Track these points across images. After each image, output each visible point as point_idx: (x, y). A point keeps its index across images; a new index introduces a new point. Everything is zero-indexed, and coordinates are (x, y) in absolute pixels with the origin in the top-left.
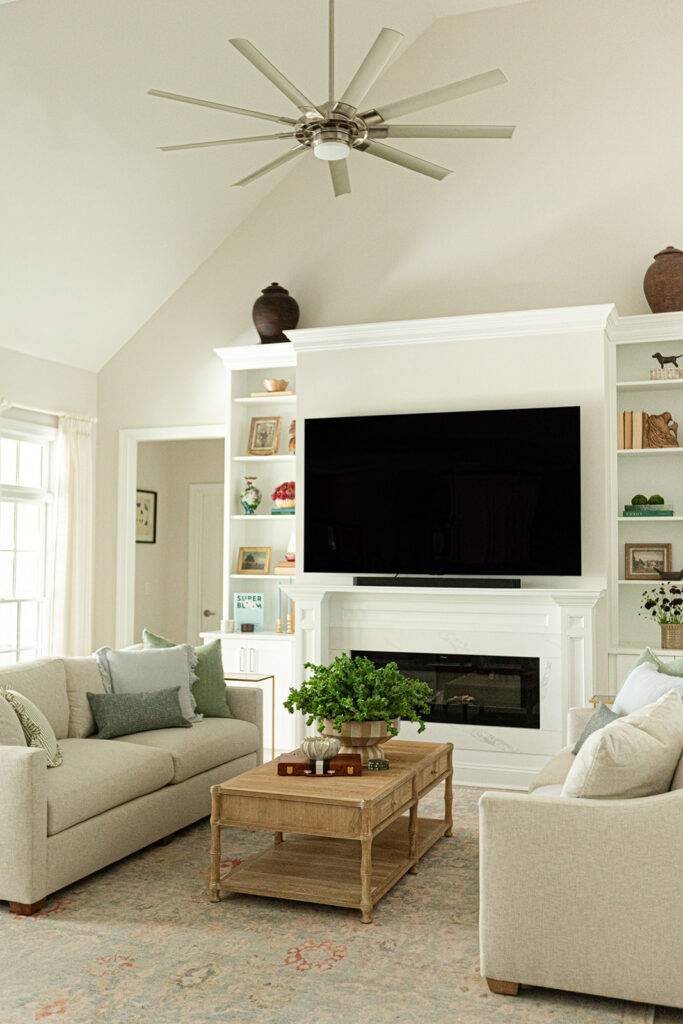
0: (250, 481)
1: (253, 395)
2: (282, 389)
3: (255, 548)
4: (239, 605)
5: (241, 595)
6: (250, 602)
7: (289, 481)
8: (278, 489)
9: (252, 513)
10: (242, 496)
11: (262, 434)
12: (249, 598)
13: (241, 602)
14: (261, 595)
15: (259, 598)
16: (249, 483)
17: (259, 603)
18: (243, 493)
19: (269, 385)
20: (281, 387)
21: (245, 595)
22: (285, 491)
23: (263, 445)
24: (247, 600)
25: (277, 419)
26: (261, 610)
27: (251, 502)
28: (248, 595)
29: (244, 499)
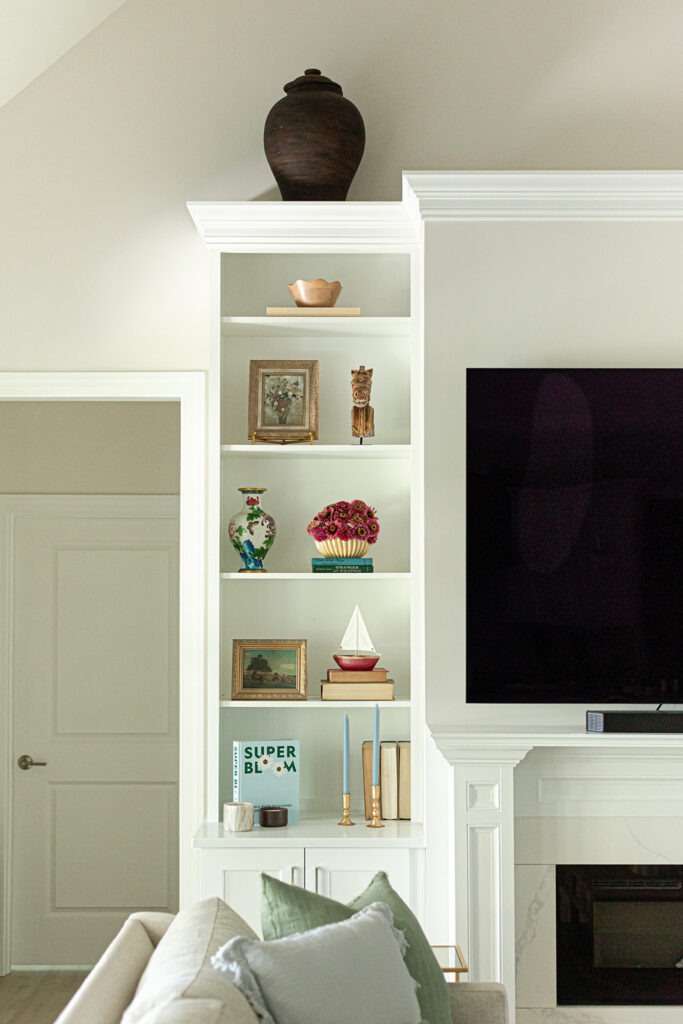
0: (254, 496)
1: (269, 310)
2: (330, 304)
3: (270, 641)
4: (248, 768)
5: (253, 744)
6: (272, 758)
7: (350, 501)
8: (326, 516)
9: (259, 567)
10: (240, 530)
11: (277, 397)
12: (270, 750)
13: (253, 760)
14: (295, 744)
15: (291, 751)
16: (251, 502)
17: (289, 761)
18: (244, 523)
19: (302, 289)
20: (330, 297)
21: (259, 744)
22: (344, 520)
23: (282, 422)
24: (265, 756)
25: (311, 366)
26: (295, 776)
27: (259, 542)
28: (266, 744)
29: (245, 536)
